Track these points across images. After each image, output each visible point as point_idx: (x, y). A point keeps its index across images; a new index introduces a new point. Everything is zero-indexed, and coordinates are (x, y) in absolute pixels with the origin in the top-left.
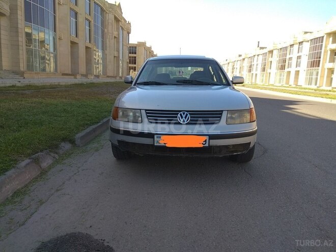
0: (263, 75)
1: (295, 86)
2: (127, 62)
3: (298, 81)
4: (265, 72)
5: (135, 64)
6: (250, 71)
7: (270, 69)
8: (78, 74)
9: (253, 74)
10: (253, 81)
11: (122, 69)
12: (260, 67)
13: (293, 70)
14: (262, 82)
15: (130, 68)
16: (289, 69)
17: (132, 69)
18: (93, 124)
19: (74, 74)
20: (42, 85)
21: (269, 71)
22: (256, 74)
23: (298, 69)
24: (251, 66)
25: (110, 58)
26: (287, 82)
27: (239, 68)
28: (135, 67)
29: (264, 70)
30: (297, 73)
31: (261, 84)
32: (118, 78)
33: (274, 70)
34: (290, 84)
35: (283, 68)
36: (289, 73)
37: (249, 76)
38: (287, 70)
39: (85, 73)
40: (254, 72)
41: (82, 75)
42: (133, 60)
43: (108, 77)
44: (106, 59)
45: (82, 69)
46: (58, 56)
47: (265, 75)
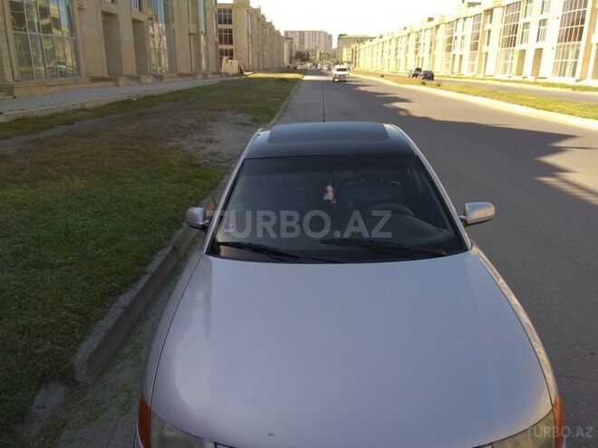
0: (474, 57)
1: (532, 79)
2: (216, 43)
3: (539, 70)
4: (478, 51)
5: (231, 43)
6: (449, 49)
7: (488, 45)
8: (123, 76)
9: (454, 55)
10: (456, 70)
11: (207, 56)
12: (468, 42)
13: (530, 47)
14: (472, 70)
15: (222, 53)
16: (524, 46)
17: (226, 55)
18: (127, 286)
19: (113, 77)
20: (49, 112)
21: (485, 49)
22: (461, 56)
23: (540, 45)
24: (450, 40)
25: (182, 38)
26: (519, 72)
27: (428, 44)
28: (231, 51)
29: (475, 47)
30: (539, 52)
31: (471, 74)
32: (199, 77)
33: (494, 47)
34: (524, 75)
35: (511, 42)
36: (523, 52)
37: (449, 60)
38: (518, 47)
39: (135, 74)
40: (456, 51)
41: (130, 78)
42: (227, 37)
43: (181, 75)
44: (174, 41)
45: (129, 64)
46: (80, 43)
47: (477, 57)
